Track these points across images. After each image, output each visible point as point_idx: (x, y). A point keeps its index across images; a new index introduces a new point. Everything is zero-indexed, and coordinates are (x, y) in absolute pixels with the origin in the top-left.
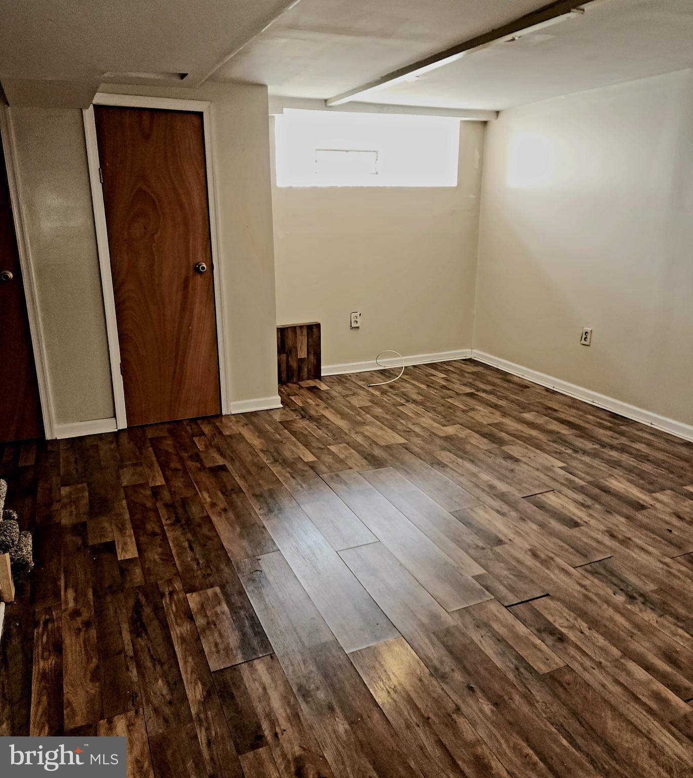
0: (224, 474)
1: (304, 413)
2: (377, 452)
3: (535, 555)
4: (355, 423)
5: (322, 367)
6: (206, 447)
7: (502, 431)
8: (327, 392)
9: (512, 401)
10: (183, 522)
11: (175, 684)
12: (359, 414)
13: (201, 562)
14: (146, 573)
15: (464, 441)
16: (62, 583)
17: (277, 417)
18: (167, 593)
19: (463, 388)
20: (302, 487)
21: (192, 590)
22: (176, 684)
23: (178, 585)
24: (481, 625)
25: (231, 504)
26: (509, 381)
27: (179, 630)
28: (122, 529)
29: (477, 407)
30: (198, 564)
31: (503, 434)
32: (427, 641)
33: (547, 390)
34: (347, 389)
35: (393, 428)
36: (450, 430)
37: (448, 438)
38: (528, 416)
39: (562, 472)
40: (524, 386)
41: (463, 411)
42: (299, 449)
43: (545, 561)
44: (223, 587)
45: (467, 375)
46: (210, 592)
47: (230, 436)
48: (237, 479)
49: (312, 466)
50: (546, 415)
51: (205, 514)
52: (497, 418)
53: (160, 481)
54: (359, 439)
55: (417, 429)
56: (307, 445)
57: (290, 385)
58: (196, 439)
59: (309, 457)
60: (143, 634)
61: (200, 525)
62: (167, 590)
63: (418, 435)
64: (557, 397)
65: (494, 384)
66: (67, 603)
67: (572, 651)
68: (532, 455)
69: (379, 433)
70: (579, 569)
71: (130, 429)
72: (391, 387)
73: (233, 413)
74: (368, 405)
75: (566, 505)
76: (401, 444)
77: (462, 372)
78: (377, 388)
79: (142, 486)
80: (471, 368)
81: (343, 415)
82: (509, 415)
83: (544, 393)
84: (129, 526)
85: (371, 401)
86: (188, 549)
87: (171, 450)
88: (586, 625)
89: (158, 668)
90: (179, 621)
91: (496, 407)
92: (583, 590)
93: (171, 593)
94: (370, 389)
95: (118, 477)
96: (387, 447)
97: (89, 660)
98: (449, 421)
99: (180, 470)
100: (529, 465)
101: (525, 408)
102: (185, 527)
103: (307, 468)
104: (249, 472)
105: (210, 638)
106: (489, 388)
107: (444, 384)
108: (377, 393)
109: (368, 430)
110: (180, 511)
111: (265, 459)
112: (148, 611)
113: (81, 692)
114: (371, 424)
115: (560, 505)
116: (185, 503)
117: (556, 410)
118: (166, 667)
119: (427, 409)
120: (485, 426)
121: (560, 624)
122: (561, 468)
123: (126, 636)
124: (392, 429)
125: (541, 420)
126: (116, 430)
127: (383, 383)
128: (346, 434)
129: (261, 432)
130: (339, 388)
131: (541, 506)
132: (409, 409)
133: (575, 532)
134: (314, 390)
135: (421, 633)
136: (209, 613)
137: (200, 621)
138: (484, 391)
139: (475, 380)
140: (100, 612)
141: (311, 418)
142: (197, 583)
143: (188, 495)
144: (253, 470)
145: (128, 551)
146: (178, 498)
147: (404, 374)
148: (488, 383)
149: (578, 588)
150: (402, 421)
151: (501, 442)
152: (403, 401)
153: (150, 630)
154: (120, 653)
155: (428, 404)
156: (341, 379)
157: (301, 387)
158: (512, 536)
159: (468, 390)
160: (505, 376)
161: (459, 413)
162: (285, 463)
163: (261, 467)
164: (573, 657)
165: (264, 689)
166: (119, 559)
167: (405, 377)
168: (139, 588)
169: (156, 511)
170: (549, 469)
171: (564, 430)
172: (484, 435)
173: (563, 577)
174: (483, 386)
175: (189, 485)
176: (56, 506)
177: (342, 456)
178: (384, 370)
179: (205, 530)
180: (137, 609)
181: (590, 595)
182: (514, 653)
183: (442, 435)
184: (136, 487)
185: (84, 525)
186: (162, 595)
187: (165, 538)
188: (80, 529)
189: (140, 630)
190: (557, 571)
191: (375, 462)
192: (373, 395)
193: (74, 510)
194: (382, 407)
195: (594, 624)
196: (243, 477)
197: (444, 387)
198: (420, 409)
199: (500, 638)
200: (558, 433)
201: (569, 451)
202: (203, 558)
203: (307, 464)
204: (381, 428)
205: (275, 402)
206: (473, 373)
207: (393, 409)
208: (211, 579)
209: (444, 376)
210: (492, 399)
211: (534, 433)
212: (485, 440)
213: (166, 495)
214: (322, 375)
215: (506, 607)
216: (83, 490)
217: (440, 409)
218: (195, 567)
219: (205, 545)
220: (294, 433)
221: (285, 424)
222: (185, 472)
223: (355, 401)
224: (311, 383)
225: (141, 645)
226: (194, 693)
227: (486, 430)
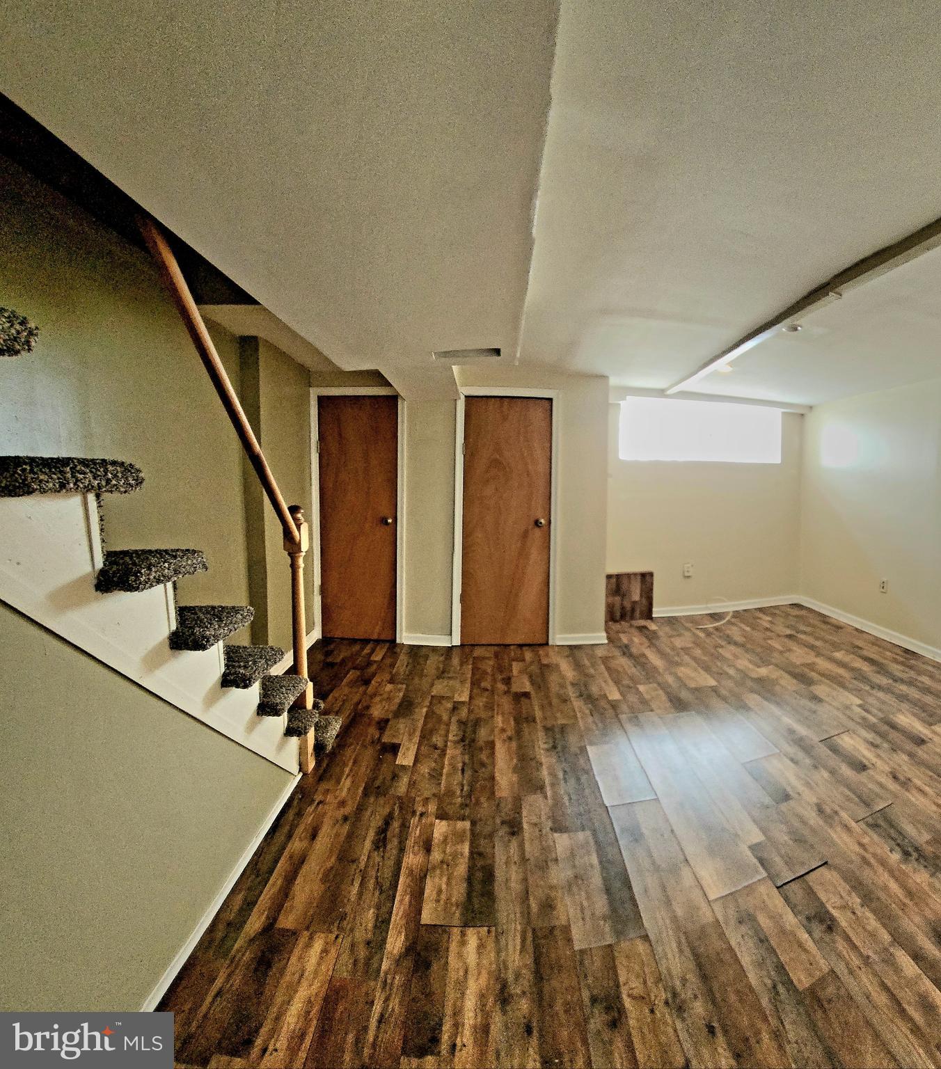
0: (527, 701)
1: (626, 651)
2: (684, 695)
3: (820, 811)
4: (672, 664)
5: (654, 609)
6: (520, 672)
7: (813, 671)
8: (654, 632)
9: (826, 641)
10: (467, 742)
11: (383, 922)
12: (678, 655)
13: (465, 789)
14: (412, 784)
15: (774, 682)
16: (347, 770)
17: (600, 652)
18: (418, 814)
19: (784, 630)
20: (597, 726)
21: (442, 816)
22: (382, 924)
23: (432, 808)
24: (746, 919)
25: (519, 733)
26: (827, 623)
27: (412, 859)
28: (411, 735)
29: (794, 648)
30: (462, 790)
31: (813, 674)
32: (674, 945)
33: (857, 630)
34: (675, 630)
35: (707, 669)
36: (763, 671)
37: (760, 680)
38: (838, 655)
39: (859, 710)
40: (838, 627)
41: (781, 652)
42: (608, 685)
43: (830, 817)
44: (473, 823)
45: (791, 618)
46: (460, 825)
47: (547, 666)
48: (536, 708)
49: (614, 706)
50: (853, 653)
51: (491, 738)
52: (811, 658)
53: (465, 697)
54: (670, 679)
55: (731, 672)
56: (617, 682)
57: (623, 623)
58: (514, 664)
59: (614, 695)
60: (381, 850)
61: (481, 749)
62: (420, 809)
63: (730, 677)
64: (865, 635)
65: (814, 626)
66: (341, 790)
67: (841, 945)
68: (834, 693)
69: (693, 675)
70: (861, 823)
71: (462, 645)
72: (717, 629)
73: (558, 644)
74: (690, 646)
75: (857, 746)
76: (711, 687)
77: (787, 615)
78: (704, 630)
79: (448, 698)
80: (796, 612)
81: (662, 654)
82: (823, 655)
83: (855, 633)
84: (418, 733)
85: (694, 643)
86: (460, 772)
87: (489, 670)
88: (859, 901)
89: (377, 893)
90: (416, 848)
91: (812, 647)
92: (862, 851)
93: (422, 815)
94: (698, 632)
95: (432, 685)
96: (697, 689)
97: (329, 858)
98: (765, 662)
99: (487, 690)
100: (831, 705)
101: (836, 646)
102: (467, 747)
103: (607, 706)
104: (550, 704)
105: (437, 880)
106: (808, 629)
107: (768, 626)
108: (702, 635)
109: (682, 671)
110: (469, 730)
111: (571, 692)
112: (396, 825)
113: (307, 889)
114: (687, 665)
115: (852, 747)
116: (477, 723)
117: (861, 648)
118: (384, 896)
119: (747, 651)
120: (797, 666)
121: (832, 904)
122: (860, 706)
123: (368, 844)
124: (706, 671)
125: (847, 658)
126: (450, 645)
127: (710, 626)
128: (659, 674)
129: (578, 666)
130: (667, 629)
131: (835, 750)
132: (728, 652)
133: (863, 777)
134: (642, 629)
135: (671, 932)
136: (448, 850)
137: (436, 856)
138: (805, 633)
139: (797, 622)
140: (360, 809)
141: (631, 656)
142: (450, 810)
143: (483, 716)
144: (555, 701)
145: (405, 758)
146: (472, 717)
147: (734, 617)
148: (809, 625)
149: (857, 849)
150: (719, 664)
151: (808, 682)
152: (723, 643)
153: (389, 847)
154: (353, 861)
155: (749, 646)
156: (671, 621)
157: (631, 626)
158: (801, 788)
159: (788, 632)
160: (824, 619)
161: (776, 654)
162: (589, 698)
163: (565, 700)
164: (839, 956)
165: (466, 972)
166: (397, 763)
167: (733, 620)
168: (399, 798)
169: (448, 725)
170: (848, 707)
171: (866, 668)
172: (795, 676)
173: (845, 837)
174: (803, 628)
175: (490, 707)
176: (378, 699)
177: (647, 697)
178: (714, 614)
179: (483, 756)
180: (388, 821)
181: (868, 856)
182: (775, 960)
183: (754, 675)
184: (440, 699)
185: (387, 721)
186: (414, 813)
187: (443, 753)
188: (383, 724)
189: (381, 844)
190: (839, 829)
191: (679, 705)
192: (697, 637)
193: (387, 706)
194: (703, 649)
195: (868, 898)
196: (542, 707)
197: (767, 629)
198: (738, 651)
199: (762, 937)
200: (860, 669)
201: (867, 688)
202: (469, 785)
203: (609, 702)
204: (696, 670)
205: (601, 638)
206: (796, 616)
207: (713, 651)
208: (467, 812)
209: (770, 619)
210: (811, 640)
211: (841, 671)
212: (795, 681)
213: (464, 713)
214: (654, 616)
215: (778, 888)
216: (399, 690)
217: (759, 650)
218: (458, 792)
219: (477, 772)
220: (608, 669)
221: (605, 660)
222: (493, 692)
223: (678, 643)
224: (642, 622)
225: (374, 861)
226: (395, 943)
227: (797, 671)
